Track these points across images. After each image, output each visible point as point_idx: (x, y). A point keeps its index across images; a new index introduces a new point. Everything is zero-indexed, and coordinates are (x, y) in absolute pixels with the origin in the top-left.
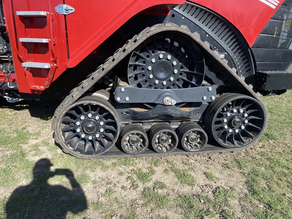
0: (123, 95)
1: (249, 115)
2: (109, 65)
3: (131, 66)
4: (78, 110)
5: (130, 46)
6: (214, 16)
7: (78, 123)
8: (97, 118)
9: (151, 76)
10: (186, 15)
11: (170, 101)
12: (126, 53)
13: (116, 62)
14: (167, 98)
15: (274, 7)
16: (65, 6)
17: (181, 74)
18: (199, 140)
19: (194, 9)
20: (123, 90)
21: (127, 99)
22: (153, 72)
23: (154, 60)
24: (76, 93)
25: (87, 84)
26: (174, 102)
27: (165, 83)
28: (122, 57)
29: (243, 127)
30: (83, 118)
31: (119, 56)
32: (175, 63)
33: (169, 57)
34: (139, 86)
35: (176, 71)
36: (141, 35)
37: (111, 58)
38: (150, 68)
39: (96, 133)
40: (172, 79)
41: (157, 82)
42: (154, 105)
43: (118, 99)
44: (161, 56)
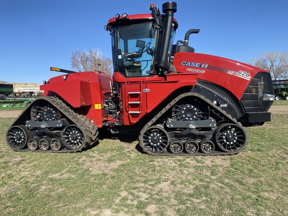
0: (170, 124)
1: (238, 134)
2: (164, 111)
3: (173, 111)
4: (150, 131)
5: (173, 103)
6: (217, 86)
7: (150, 138)
8: (158, 135)
9: (184, 116)
10: (203, 86)
11: (192, 126)
12: (171, 106)
13: (167, 110)
14: (191, 125)
15: (249, 80)
16: (147, 89)
17: (199, 115)
18: (211, 148)
19: (206, 84)
20: (170, 121)
21: (172, 126)
22: (184, 114)
23: (185, 109)
24: (150, 123)
25: (154, 119)
26: (194, 127)
27: (191, 119)
28: (169, 108)
29: (235, 141)
30: (152, 135)
31: (168, 107)
32: (195, 109)
33: (192, 107)
34: (178, 120)
35: (196, 113)
36: (177, 98)
37: (164, 109)
38: (183, 112)
39: (157, 142)
40: (195, 117)
41: (187, 118)
42: (185, 129)
43: (168, 126)
44: (188, 106)
